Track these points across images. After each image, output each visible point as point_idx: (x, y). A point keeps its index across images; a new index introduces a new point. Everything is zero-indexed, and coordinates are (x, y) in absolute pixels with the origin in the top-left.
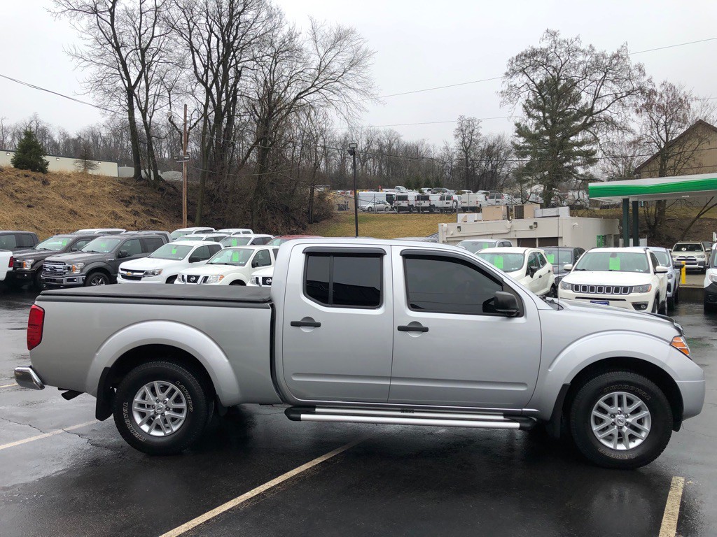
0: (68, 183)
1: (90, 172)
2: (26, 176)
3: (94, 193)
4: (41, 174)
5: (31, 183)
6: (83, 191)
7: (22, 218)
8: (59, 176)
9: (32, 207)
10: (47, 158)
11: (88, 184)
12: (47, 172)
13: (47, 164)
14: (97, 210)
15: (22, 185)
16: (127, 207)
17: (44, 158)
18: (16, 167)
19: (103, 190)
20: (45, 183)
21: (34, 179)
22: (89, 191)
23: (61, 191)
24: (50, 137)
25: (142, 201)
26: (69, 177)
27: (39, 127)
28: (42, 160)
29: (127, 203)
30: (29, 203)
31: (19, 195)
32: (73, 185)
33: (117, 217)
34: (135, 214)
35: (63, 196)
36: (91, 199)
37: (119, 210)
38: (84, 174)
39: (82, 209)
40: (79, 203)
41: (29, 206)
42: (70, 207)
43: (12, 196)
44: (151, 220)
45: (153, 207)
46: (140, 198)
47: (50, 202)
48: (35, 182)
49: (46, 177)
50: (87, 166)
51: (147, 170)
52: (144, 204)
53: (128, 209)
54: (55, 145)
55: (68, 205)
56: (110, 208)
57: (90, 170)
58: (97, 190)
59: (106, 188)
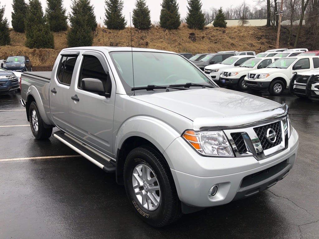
0: (233, 31)
1: (245, 25)
2: (217, 30)
3: (244, 35)
4: (223, 28)
5: (218, 33)
6: (239, 34)
7: (211, 48)
8: (230, 28)
9: (217, 43)
10: (226, 21)
11: (242, 31)
12: (226, 27)
13: (226, 23)
14: (243, 43)
15: (214, 34)
16: (259, 40)
17: (225, 21)
18: (214, 26)
19: (249, 33)
20: (224, 32)
21: (220, 31)
22: (242, 34)
23: (230, 35)
24: (249, 11)
25: (267, 37)
26: (235, 28)
27: (245, 7)
28: (224, 22)
29: (259, 38)
30: (215, 41)
31: (212, 38)
32: (236, 32)
33: (252, 45)
34: (261, 44)
35: (230, 37)
36: (242, 38)
37: (254, 42)
38: (242, 26)
39: (237, 43)
40: (236, 40)
41: (215, 43)
42: (232, 42)
43: (210, 39)
44: (270, 46)
45: (272, 40)
46: (266, 36)
47: (224, 40)
48: (220, 32)
49: (225, 29)
50: (244, 23)
51: (273, 21)
52: (268, 39)
53: (259, 42)
54: (251, 14)
55: (231, 41)
56: (250, 42)
57: (245, 24)
58: (246, 34)
59: (250, 32)
